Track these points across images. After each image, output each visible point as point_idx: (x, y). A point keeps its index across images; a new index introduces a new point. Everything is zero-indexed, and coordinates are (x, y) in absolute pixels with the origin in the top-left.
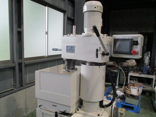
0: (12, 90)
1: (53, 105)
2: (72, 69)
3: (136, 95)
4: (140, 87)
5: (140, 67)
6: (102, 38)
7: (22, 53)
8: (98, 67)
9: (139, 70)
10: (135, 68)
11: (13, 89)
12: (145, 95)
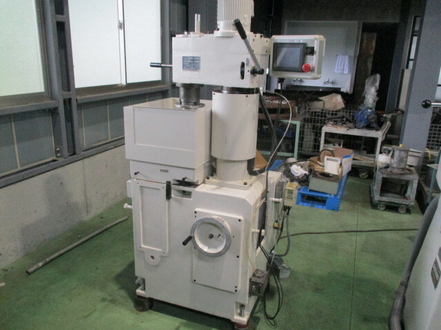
0: (54, 161)
1: (161, 170)
2: (195, 104)
3: (336, 173)
4: (344, 157)
5: (350, 112)
6: (251, 43)
7: (70, 74)
8: (244, 95)
9: (347, 120)
10: (340, 114)
11: (57, 159)
12: (359, 177)
